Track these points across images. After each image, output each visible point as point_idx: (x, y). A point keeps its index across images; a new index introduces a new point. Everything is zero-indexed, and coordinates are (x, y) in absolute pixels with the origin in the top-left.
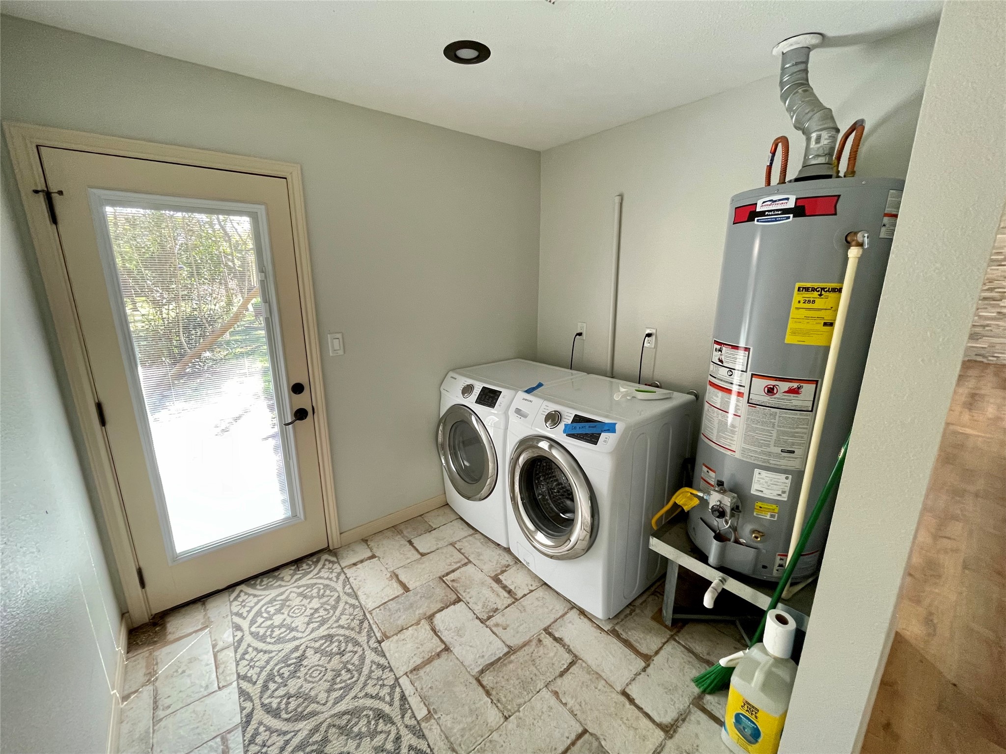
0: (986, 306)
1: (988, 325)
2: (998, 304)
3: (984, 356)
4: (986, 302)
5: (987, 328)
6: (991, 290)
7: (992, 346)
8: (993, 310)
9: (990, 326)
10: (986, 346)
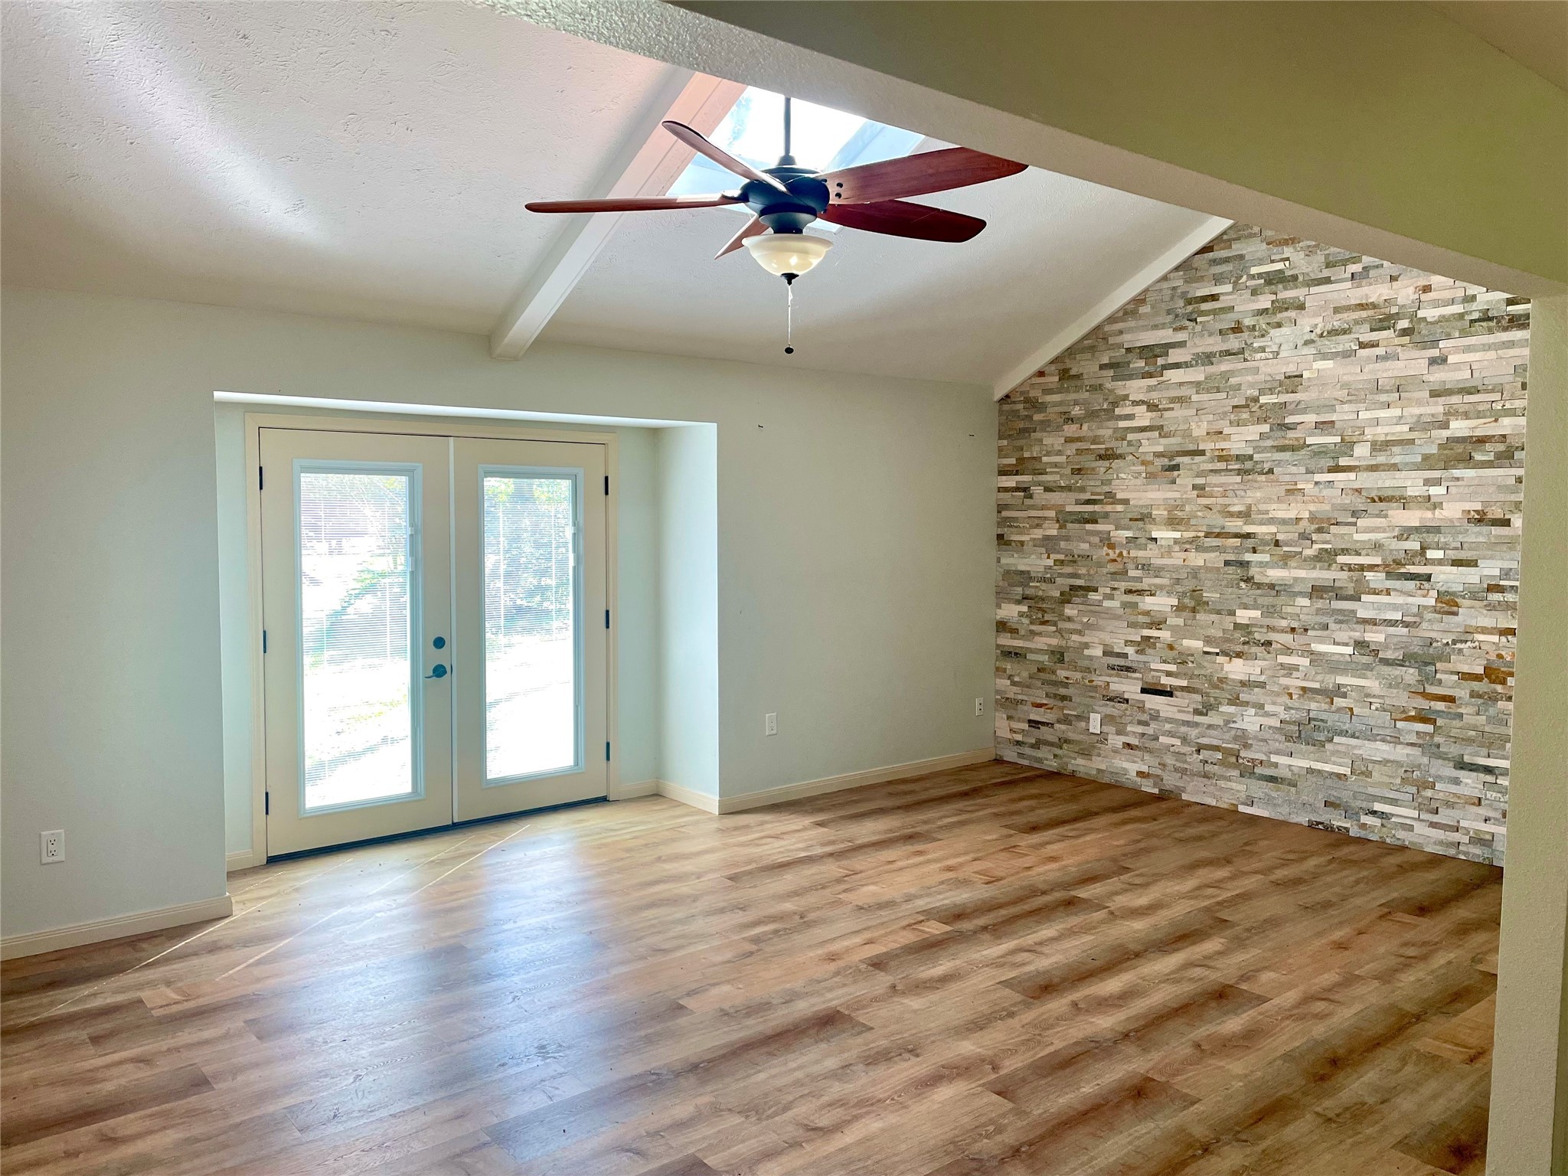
0: (1325, 619)
1: (1339, 691)
2: (1354, 612)
3: (1349, 812)
4: (1320, 604)
5: (1339, 702)
6: (1326, 558)
7: (1362, 769)
8: (1343, 635)
9: (1344, 696)
10: (1348, 771)
